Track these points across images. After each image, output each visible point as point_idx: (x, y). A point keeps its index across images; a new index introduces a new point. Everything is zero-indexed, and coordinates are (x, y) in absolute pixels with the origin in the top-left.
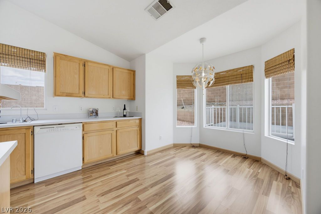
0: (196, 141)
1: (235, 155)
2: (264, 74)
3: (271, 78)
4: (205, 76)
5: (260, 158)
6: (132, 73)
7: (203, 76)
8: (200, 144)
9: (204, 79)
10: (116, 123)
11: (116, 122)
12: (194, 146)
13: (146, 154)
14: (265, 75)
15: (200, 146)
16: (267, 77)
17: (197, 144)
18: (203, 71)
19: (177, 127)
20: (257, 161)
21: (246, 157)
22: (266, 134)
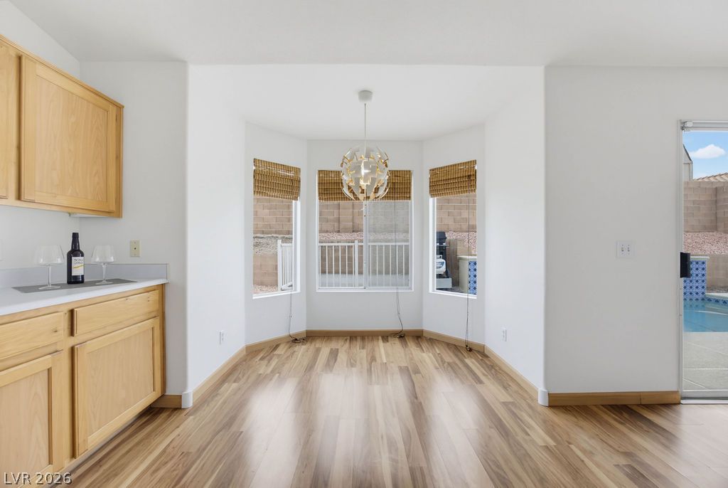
0: (299, 327)
2: (428, 190)
3: (436, 198)
4: (366, 175)
5: (422, 331)
6: (113, 110)
7: (363, 174)
8: (308, 332)
9: (365, 181)
10: (67, 316)
11: (72, 312)
12: (295, 340)
13: (189, 402)
14: (430, 191)
15: (310, 336)
16: (433, 196)
17: (302, 333)
18: (363, 164)
19: (254, 298)
20: (418, 336)
21: (401, 336)
22: (431, 291)
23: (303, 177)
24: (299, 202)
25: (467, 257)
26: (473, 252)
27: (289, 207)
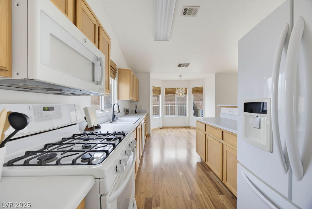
0: (161, 126)
1: (182, 127)
5: (190, 127)
8: (163, 127)
12: (160, 129)
16: (192, 94)
20: (189, 128)
21: (185, 127)
22: (192, 117)
23: (161, 89)
24: (160, 96)
25: (201, 109)
26: (202, 107)
27: (158, 97)
